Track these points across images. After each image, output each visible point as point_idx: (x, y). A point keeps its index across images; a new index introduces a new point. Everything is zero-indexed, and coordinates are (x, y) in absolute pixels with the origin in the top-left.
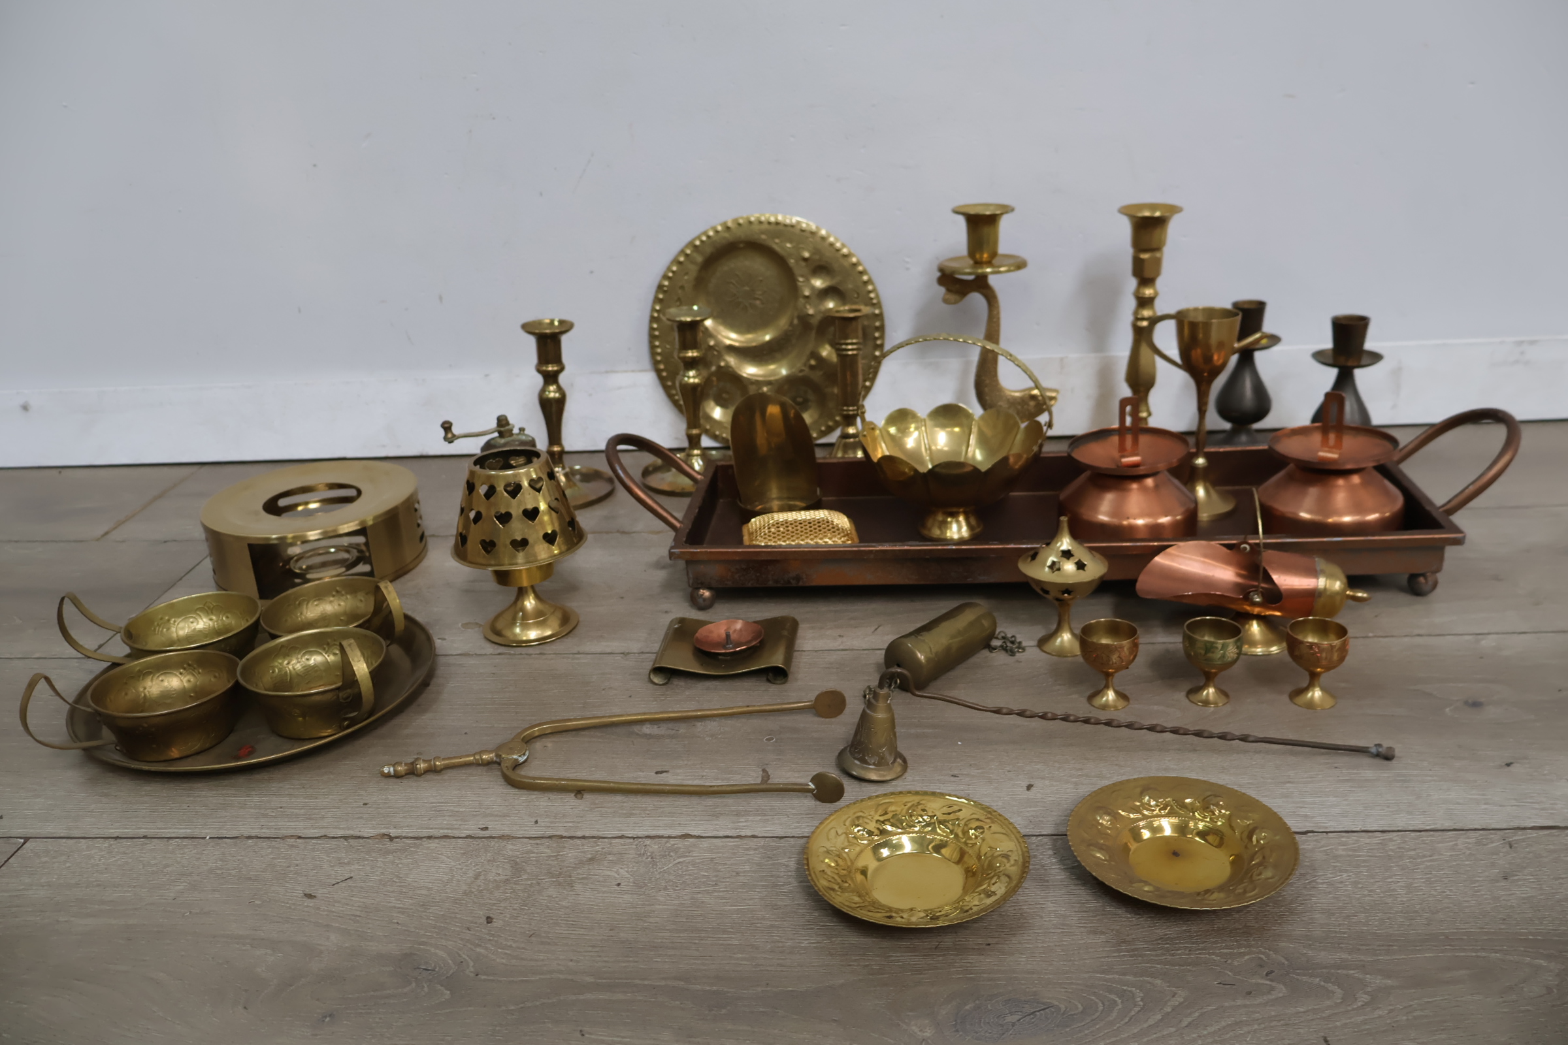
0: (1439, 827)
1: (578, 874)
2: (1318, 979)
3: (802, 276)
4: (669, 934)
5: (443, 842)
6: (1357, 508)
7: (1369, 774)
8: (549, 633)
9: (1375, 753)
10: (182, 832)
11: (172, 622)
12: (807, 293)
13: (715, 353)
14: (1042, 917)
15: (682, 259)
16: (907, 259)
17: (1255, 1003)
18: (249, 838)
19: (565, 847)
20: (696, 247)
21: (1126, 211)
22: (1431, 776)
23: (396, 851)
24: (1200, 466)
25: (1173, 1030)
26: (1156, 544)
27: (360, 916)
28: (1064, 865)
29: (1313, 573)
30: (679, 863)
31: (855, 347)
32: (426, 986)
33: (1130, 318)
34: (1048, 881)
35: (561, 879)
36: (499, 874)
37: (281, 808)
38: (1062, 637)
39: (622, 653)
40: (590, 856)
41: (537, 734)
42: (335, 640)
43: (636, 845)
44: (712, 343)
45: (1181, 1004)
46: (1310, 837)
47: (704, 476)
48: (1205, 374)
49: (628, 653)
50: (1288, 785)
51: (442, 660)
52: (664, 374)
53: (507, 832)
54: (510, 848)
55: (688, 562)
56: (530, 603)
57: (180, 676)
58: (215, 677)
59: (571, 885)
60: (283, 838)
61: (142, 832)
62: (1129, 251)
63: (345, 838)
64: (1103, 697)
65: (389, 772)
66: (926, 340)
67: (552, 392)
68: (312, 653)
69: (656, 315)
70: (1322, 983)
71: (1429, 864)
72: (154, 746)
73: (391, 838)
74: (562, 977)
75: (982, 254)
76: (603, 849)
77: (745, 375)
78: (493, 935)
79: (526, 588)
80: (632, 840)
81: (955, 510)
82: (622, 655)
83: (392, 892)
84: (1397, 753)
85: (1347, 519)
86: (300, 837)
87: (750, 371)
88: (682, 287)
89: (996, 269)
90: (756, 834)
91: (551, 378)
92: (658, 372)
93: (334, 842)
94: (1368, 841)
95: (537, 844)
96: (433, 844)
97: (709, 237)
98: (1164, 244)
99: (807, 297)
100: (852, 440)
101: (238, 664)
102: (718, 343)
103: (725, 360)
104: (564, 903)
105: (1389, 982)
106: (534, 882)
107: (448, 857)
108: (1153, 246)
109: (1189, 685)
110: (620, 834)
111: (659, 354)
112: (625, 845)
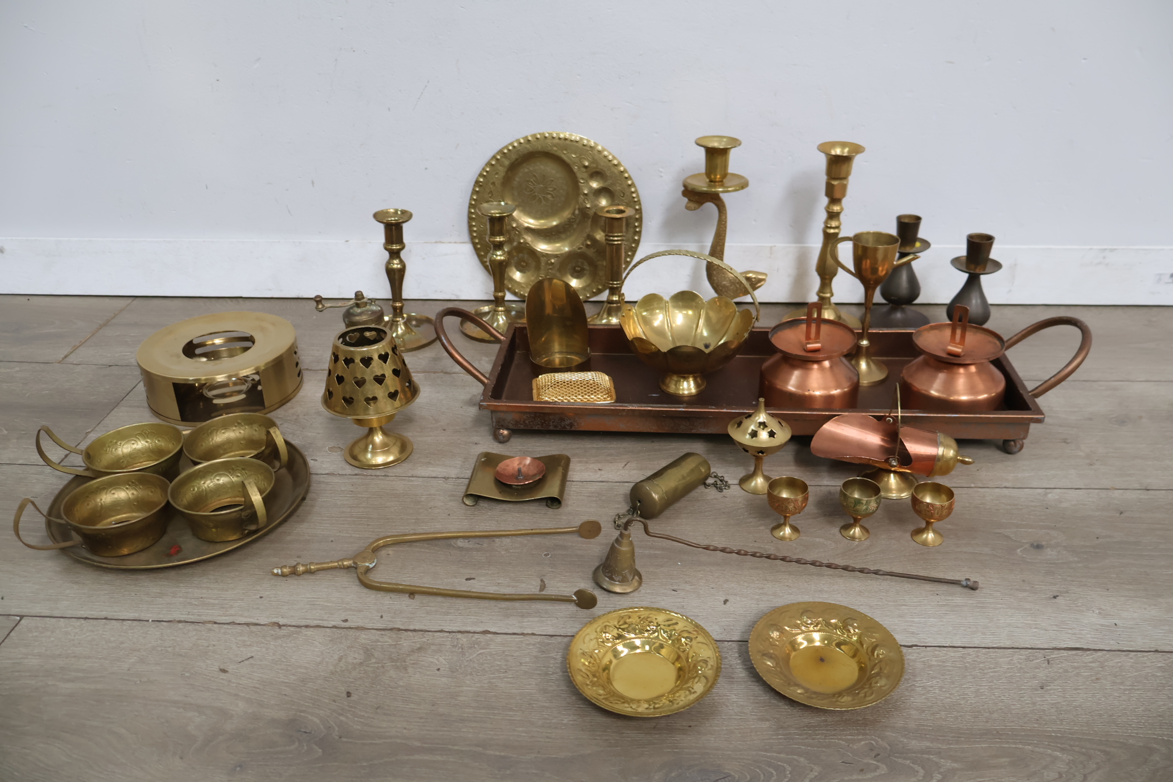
0: (1002, 645)
1: (411, 660)
2: (909, 762)
3: (583, 179)
4: (472, 710)
5: (317, 631)
6: (972, 390)
7: (959, 601)
8: (390, 459)
9: (965, 585)
10: (132, 615)
11: (119, 444)
12: (586, 192)
13: (517, 233)
14: (727, 706)
15: (493, 163)
16: (661, 170)
17: (865, 778)
18: (180, 622)
19: (401, 638)
20: (504, 154)
21: (824, 148)
22: (1001, 604)
23: (284, 636)
24: (864, 346)
26: (826, 413)
27: (259, 688)
28: (745, 665)
29: (935, 443)
30: (480, 654)
31: (619, 238)
32: (305, 745)
33: (822, 226)
34: (733, 678)
35: (398, 664)
36: (355, 658)
37: (202, 598)
38: (757, 481)
39: (443, 478)
40: (419, 646)
41: (382, 545)
42: (237, 467)
43: (451, 638)
44: (514, 225)
45: (816, 777)
46: (914, 649)
47: (506, 338)
48: (870, 281)
49: (448, 478)
50: (904, 607)
51: (314, 478)
52: (479, 246)
53: (361, 624)
54: (363, 637)
55: (492, 412)
56: (378, 438)
57: (126, 490)
58: (152, 492)
59: (405, 668)
60: (204, 623)
61: (104, 614)
62: (823, 178)
63: (248, 624)
64: (781, 532)
65: (278, 572)
67: (396, 264)
68: (221, 475)
69: (473, 203)
70: (911, 765)
71: (991, 674)
72: (110, 547)
73: (280, 626)
74: (399, 741)
75: (716, 175)
76: (428, 640)
77: (539, 250)
78: (351, 707)
79: (376, 428)
80: (448, 634)
81: (685, 375)
82: (444, 479)
83: (281, 669)
84: (980, 585)
86: (215, 623)
87: (542, 247)
88: (493, 183)
89: (726, 189)
90: (534, 632)
91: (395, 254)
92: (474, 245)
93: (239, 627)
94: (953, 654)
95: (382, 635)
96: (309, 632)
97: (514, 147)
98: (850, 174)
99: (586, 194)
100: (615, 305)
101: (168, 486)
102: (519, 225)
103: (523, 237)
104: (401, 683)
105: (955, 765)
106: (380, 665)
107: (320, 643)
108: (842, 176)
109: (842, 524)
110: (440, 628)
111: (475, 231)
112: (443, 637)
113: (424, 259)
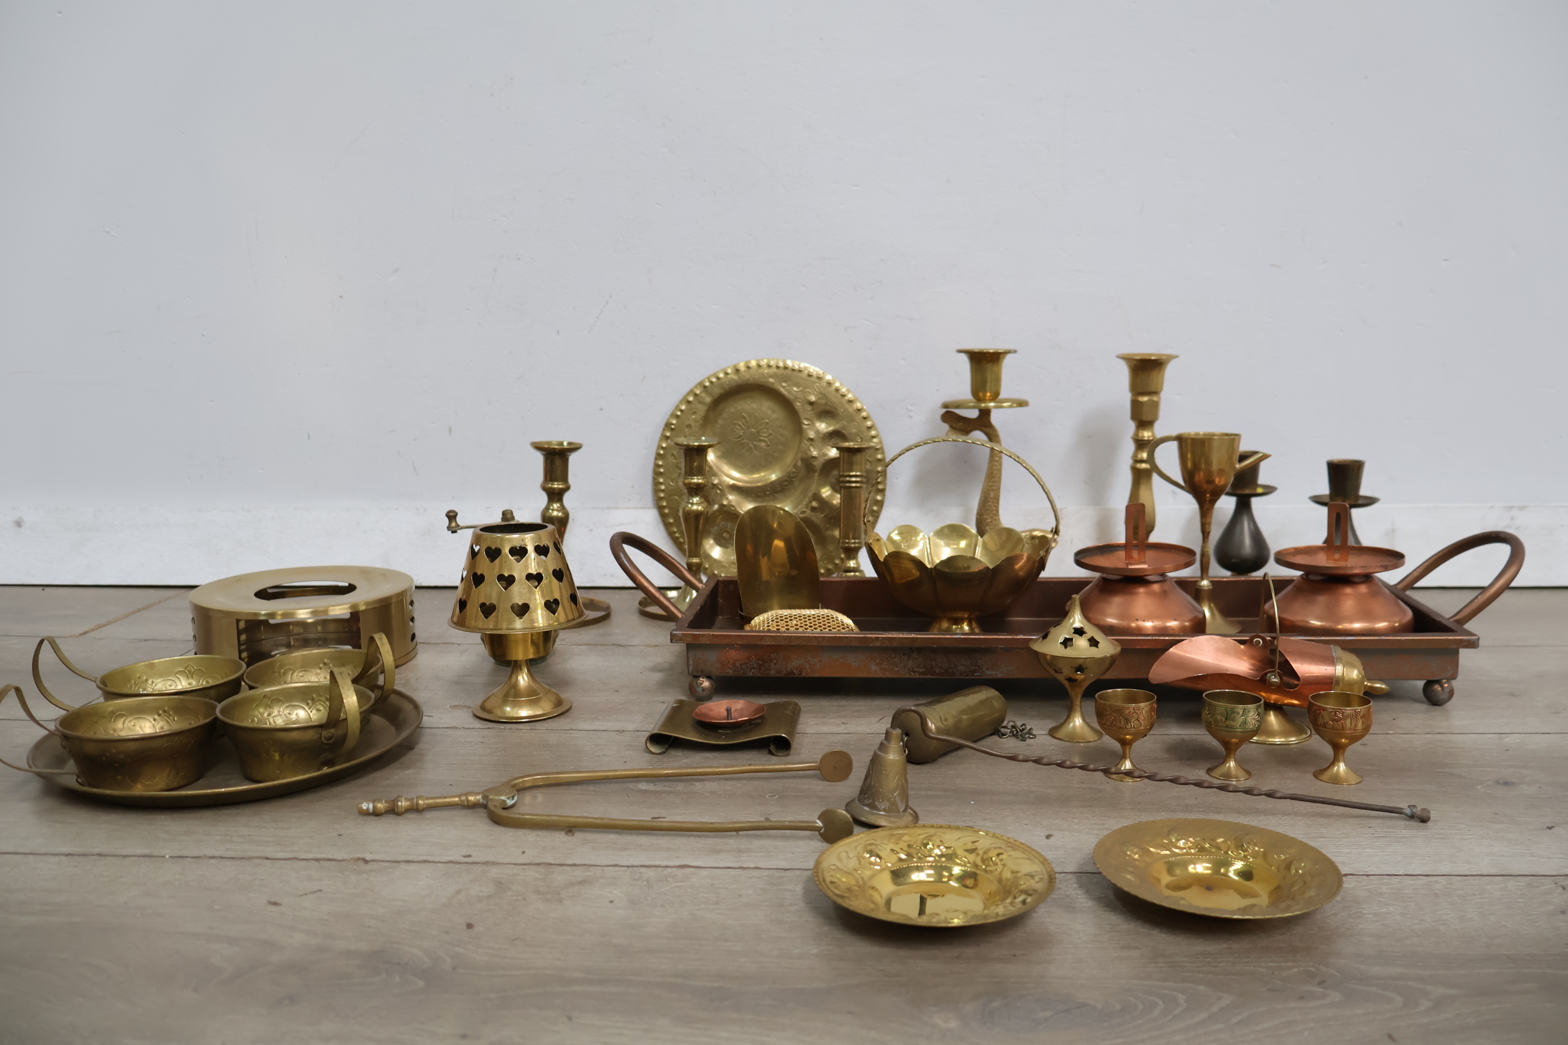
0: (1486, 873)
1: (568, 893)
2: (1374, 988)
3: (807, 419)
4: (666, 941)
5: (422, 865)
6: (1366, 615)
7: (1406, 833)
8: (539, 712)
9: (1409, 814)
10: (140, 851)
11: (149, 678)
12: (812, 435)
13: (718, 491)
15: (691, 399)
16: (910, 408)
17: (1309, 1006)
18: (213, 857)
19: (553, 872)
20: (705, 387)
21: (1127, 359)
22: (1470, 835)
23: (372, 871)
24: (1206, 588)
25: (1221, 1026)
26: (1167, 638)
27: (328, 921)
28: (1091, 895)
29: (1331, 661)
30: (677, 887)
31: (858, 479)
32: (397, 977)
33: (1130, 462)
34: (1075, 908)
35: (549, 896)
36: (482, 892)
37: (249, 835)
38: (1075, 722)
40: (581, 879)
41: (528, 785)
42: (320, 696)
44: (716, 482)
45: (1228, 1006)
46: (1350, 878)
47: (708, 591)
48: (1208, 495)
49: (623, 731)
51: (427, 731)
52: (666, 511)
53: (491, 859)
54: (494, 872)
55: (690, 647)
56: (523, 678)
57: (153, 722)
59: (560, 901)
60: (250, 858)
61: (97, 850)
62: (1128, 396)
63: (317, 860)
64: (1120, 766)
65: (368, 808)
66: (935, 442)
67: (555, 511)
68: (295, 707)
69: (662, 452)
70: (1380, 991)
71: (1479, 901)
72: (119, 777)
73: (366, 862)
74: (548, 972)
75: (985, 391)
76: (594, 874)
77: (739, 510)
78: (474, 938)
79: (521, 661)
80: (626, 868)
81: (959, 615)
82: (617, 732)
83: (365, 902)
84: (1433, 815)
85: (1357, 626)
86: (267, 859)
88: (689, 426)
89: (999, 404)
90: (760, 866)
91: (555, 496)
92: (660, 509)
93: (304, 863)
94: (1411, 882)
95: (524, 869)
96: (411, 867)
97: (718, 378)
98: (1162, 390)
99: (812, 440)
100: (852, 574)
101: (216, 707)
102: (721, 483)
103: (727, 499)
104: (553, 915)
105: (1453, 992)
106: (520, 898)
107: (427, 877)
108: (1153, 390)
109: (1208, 766)
110: (613, 863)
111: (662, 491)
112: (618, 871)
113: (591, 530)
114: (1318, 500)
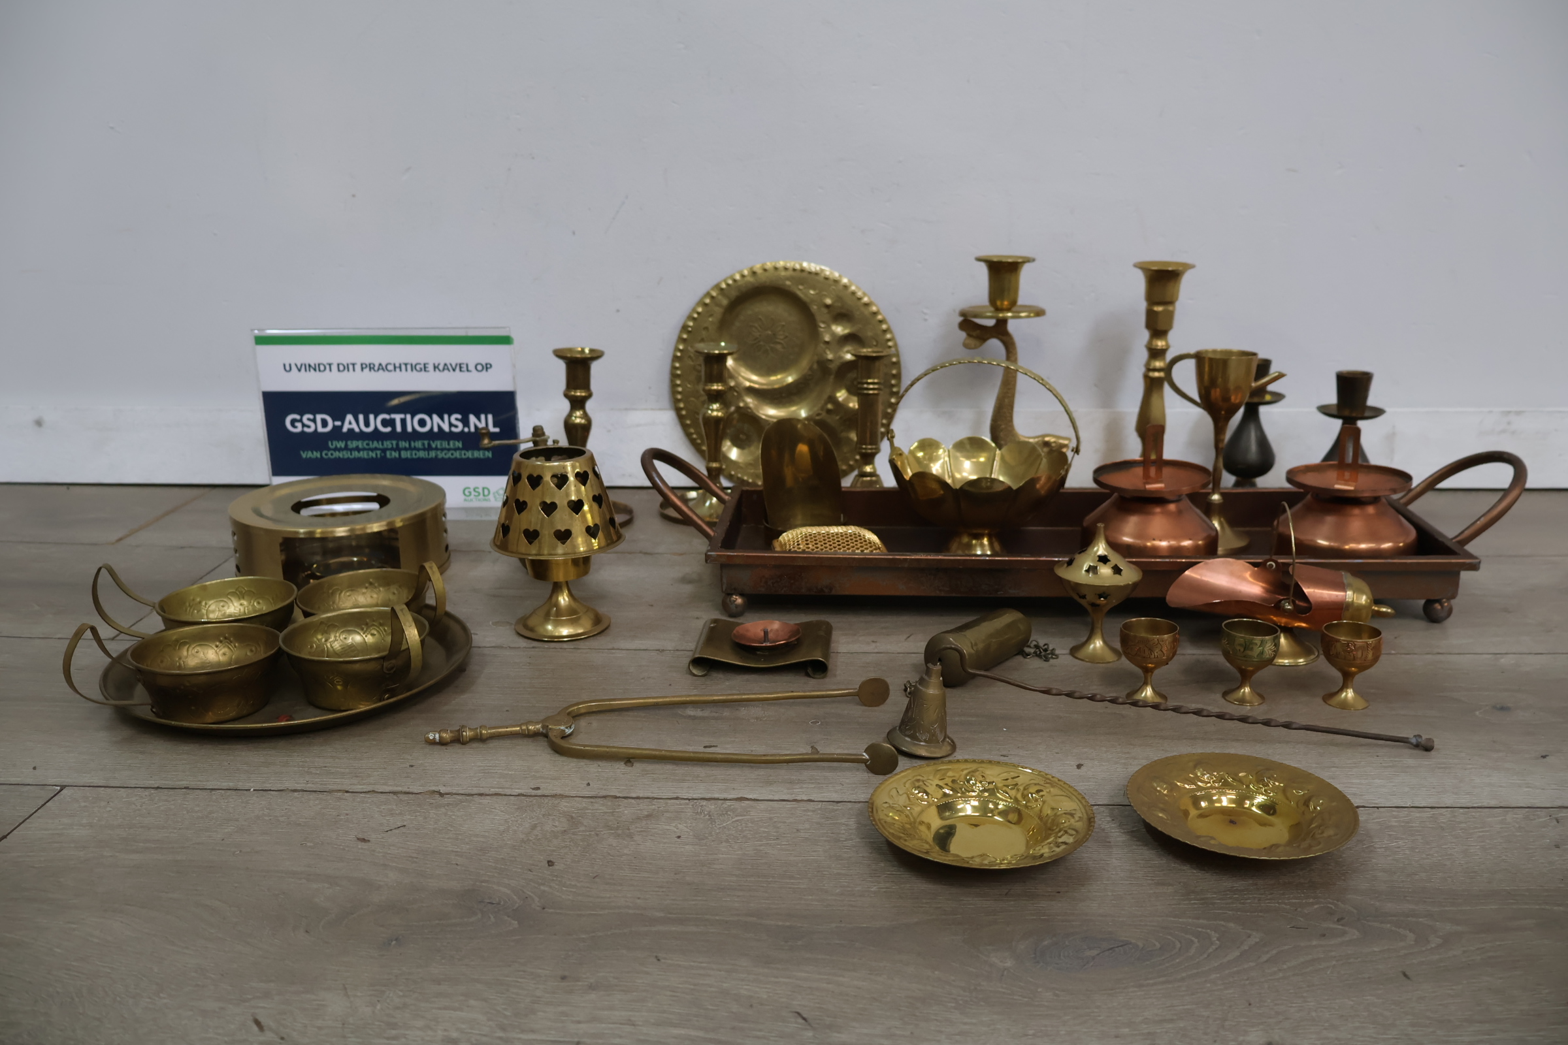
0: (1485, 804)
1: (636, 827)
2: (1388, 925)
3: (824, 322)
4: (735, 879)
5: (495, 798)
6: (1373, 536)
7: (1411, 762)
8: (580, 631)
9: (1415, 743)
10: (225, 785)
11: (203, 603)
12: (827, 338)
13: (735, 394)
14: (1108, 871)
15: (707, 301)
16: (925, 311)
17: (1330, 943)
18: (295, 791)
19: (620, 805)
20: (722, 289)
21: (1143, 267)
22: (1470, 764)
23: (448, 805)
24: (1216, 502)
25: (1252, 964)
26: (1184, 560)
27: (417, 858)
28: (1124, 829)
29: (1342, 587)
30: (737, 821)
31: (876, 386)
32: (492, 917)
33: (1143, 370)
34: (1112, 844)
35: (620, 832)
36: (556, 826)
37: (326, 767)
38: (1095, 644)
39: (656, 650)
40: (646, 813)
41: (583, 711)
42: (374, 621)
43: (693, 805)
44: (732, 384)
45: (1257, 943)
47: (732, 498)
48: (1223, 412)
49: (663, 650)
50: (1333, 769)
51: (474, 650)
52: (684, 412)
53: (559, 792)
54: (564, 805)
55: (723, 566)
56: (564, 599)
57: (216, 649)
58: (251, 651)
59: (631, 836)
60: (330, 792)
61: (184, 783)
62: (1143, 305)
63: (394, 793)
64: (1142, 693)
65: (434, 738)
66: (960, 363)
67: (578, 419)
68: (350, 632)
69: (679, 354)
70: (1393, 928)
71: (1481, 834)
72: (193, 708)
73: (441, 795)
74: (631, 911)
75: (1002, 300)
76: (658, 807)
77: (764, 417)
78: (557, 876)
79: (561, 582)
80: (687, 801)
81: (979, 531)
82: (657, 652)
83: (448, 838)
84: (1437, 744)
85: (1363, 546)
86: (347, 792)
87: (771, 412)
88: (706, 328)
89: (1016, 314)
90: (812, 798)
91: (578, 404)
92: (678, 410)
93: (383, 797)
94: (1418, 815)
95: (592, 802)
96: (486, 801)
97: (735, 281)
98: (1177, 299)
99: (827, 343)
100: (869, 478)
101: (278, 637)
102: (738, 384)
103: (744, 401)
104: (626, 851)
105: (1459, 928)
106: (593, 833)
107: (502, 811)
108: (1168, 299)
109: (1224, 689)
110: (675, 795)
111: (680, 393)
112: (681, 805)
113: (609, 431)
114: (1325, 410)
